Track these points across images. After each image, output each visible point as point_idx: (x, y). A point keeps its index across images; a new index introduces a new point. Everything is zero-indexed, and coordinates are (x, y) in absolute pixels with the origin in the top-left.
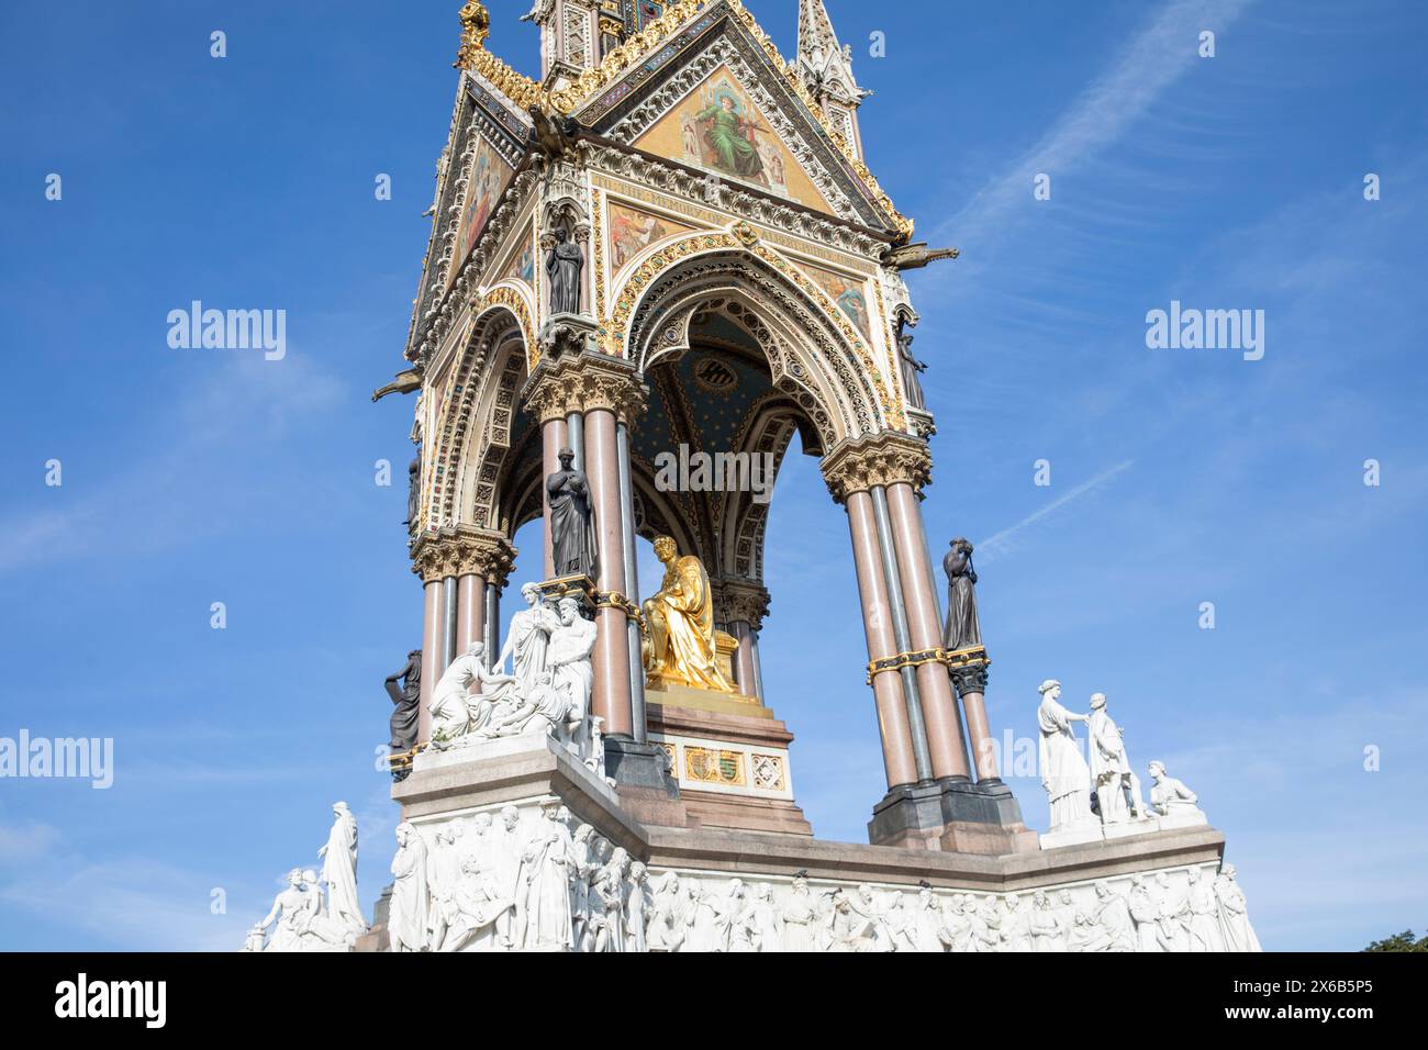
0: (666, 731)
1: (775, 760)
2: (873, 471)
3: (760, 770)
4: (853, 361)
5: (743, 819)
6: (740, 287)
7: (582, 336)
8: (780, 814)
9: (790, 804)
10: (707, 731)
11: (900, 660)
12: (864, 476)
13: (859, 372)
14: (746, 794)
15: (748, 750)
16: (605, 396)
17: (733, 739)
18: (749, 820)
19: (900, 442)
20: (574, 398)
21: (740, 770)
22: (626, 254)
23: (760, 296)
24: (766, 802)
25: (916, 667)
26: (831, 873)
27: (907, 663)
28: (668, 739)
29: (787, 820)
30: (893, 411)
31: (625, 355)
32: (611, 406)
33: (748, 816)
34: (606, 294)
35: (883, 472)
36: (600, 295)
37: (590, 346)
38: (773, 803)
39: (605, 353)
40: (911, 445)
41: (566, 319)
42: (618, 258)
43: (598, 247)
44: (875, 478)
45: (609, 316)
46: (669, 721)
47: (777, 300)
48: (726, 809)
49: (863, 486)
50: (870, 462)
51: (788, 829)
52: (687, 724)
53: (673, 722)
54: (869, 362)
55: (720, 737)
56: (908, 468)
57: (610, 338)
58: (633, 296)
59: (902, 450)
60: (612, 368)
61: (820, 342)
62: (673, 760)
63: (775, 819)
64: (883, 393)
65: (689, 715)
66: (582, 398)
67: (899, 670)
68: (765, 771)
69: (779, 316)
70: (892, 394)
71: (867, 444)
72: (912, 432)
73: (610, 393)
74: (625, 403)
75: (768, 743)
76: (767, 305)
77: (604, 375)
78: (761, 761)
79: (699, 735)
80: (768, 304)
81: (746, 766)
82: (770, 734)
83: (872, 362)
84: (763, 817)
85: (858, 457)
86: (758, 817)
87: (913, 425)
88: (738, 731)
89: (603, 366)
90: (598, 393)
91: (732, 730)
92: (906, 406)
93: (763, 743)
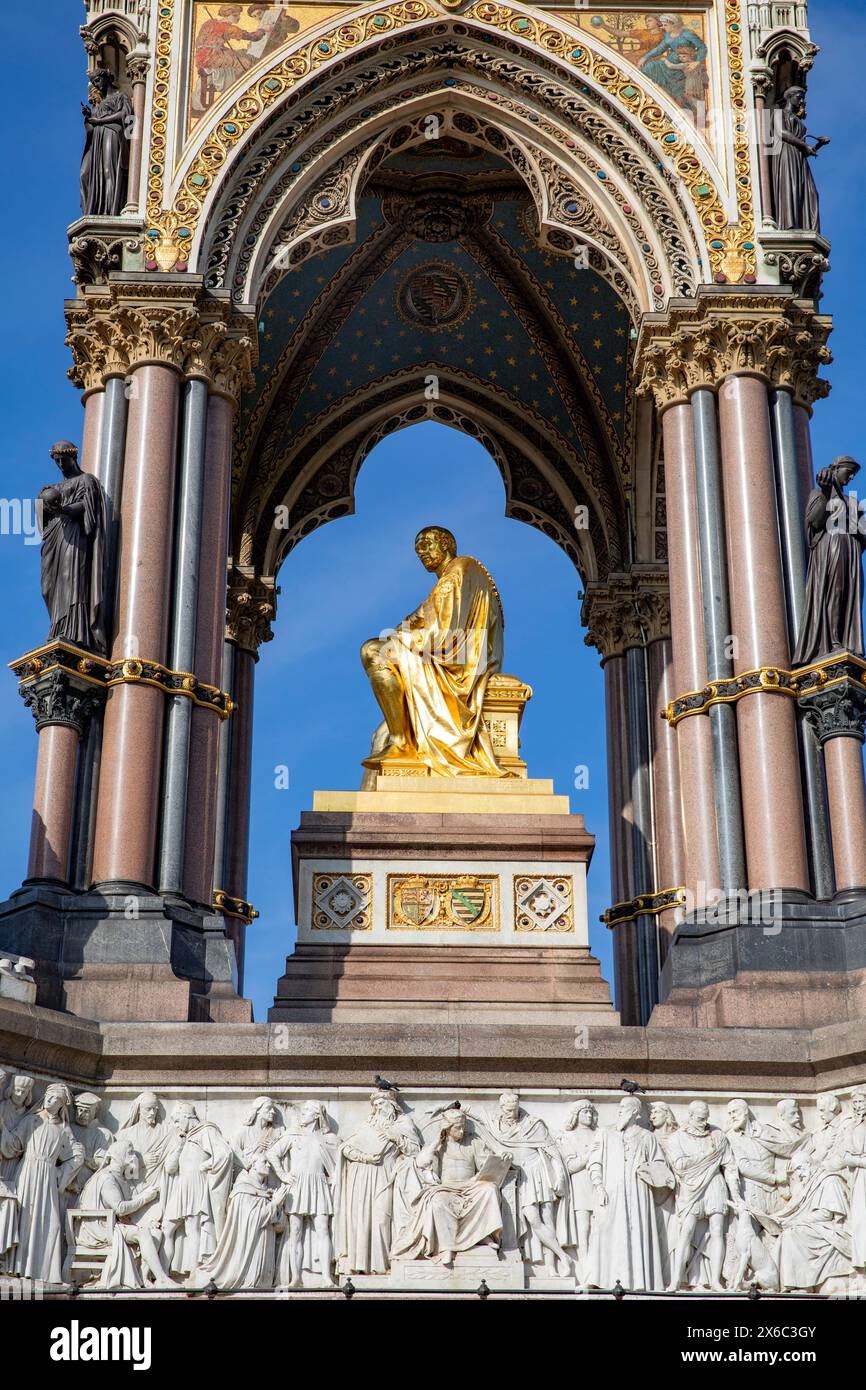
0: (355, 854)
1: (560, 881)
2: (692, 364)
3: (530, 901)
4: (661, 169)
5: (478, 986)
6: (460, 83)
7: (118, 249)
8: (560, 971)
9: (584, 953)
10: (430, 847)
11: (708, 694)
12: (680, 376)
13: (672, 186)
14: (496, 944)
15: (506, 870)
16: (152, 342)
17: (479, 855)
18: (488, 986)
19: (733, 303)
20: (112, 351)
21: (492, 904)
22: (219, 85)
23: (498, 91)
24: (534, 954)
25: (733, 705)
26: (449, 1077)
27: (716, 699)
28: (358, 867)
29: (566, 980)
30: (731, 245)
31: (192, 267)
32: (164, 356)
33: (489, 979)
34: (168, 169)
35: (707, 362)
36: (156, 170)
37: (131, 263)
38: (550, 953)
39: (155, 269)
40: (758, 304)
41: (88, 227)
42: (203, 96)
43: (161, 88)
44: (698, 376)
45: (168, 204)
46: (357, 839)
47: (528, 91)
48: (448, 971)
49: (680, 394)
50: (686, 346)
51: (561, 996)
52: (391, 839)
53: (366, 839)
54: (691, 164)
55: (456, 854)
56: (747, 347)
57: (166, 242)
58: (219, 158)
59: (738, 317)
60: (162, 292)
61: (608, 146)
62: (366, 901)
63: (544, 980)
64: (712, 216)
65: (401, 824)
66: (122, 351)
67: (706, 713)
68: (541, 903)
69: (535, 120)
70: (731, 211)
71: (677, 317)
72: (767, 278)
73: (159, 335)
74: (197, 345)
75: (548, 855)
76: (512, 105)
77: (151, 306)
78: (534, 885)
79: (416, 854)
80: (514, 101)
81: (502, 898)
82: (548, 840)
83: (696, 164)
84: (520, 980)
85: (664, 343)
86: (509, 980)
87: (771, 263)
88: (487, 840)
89: (146, 291)
90: (142, 339)
91: (475, 840)
92: (762, 227)
93: (537, 855)
